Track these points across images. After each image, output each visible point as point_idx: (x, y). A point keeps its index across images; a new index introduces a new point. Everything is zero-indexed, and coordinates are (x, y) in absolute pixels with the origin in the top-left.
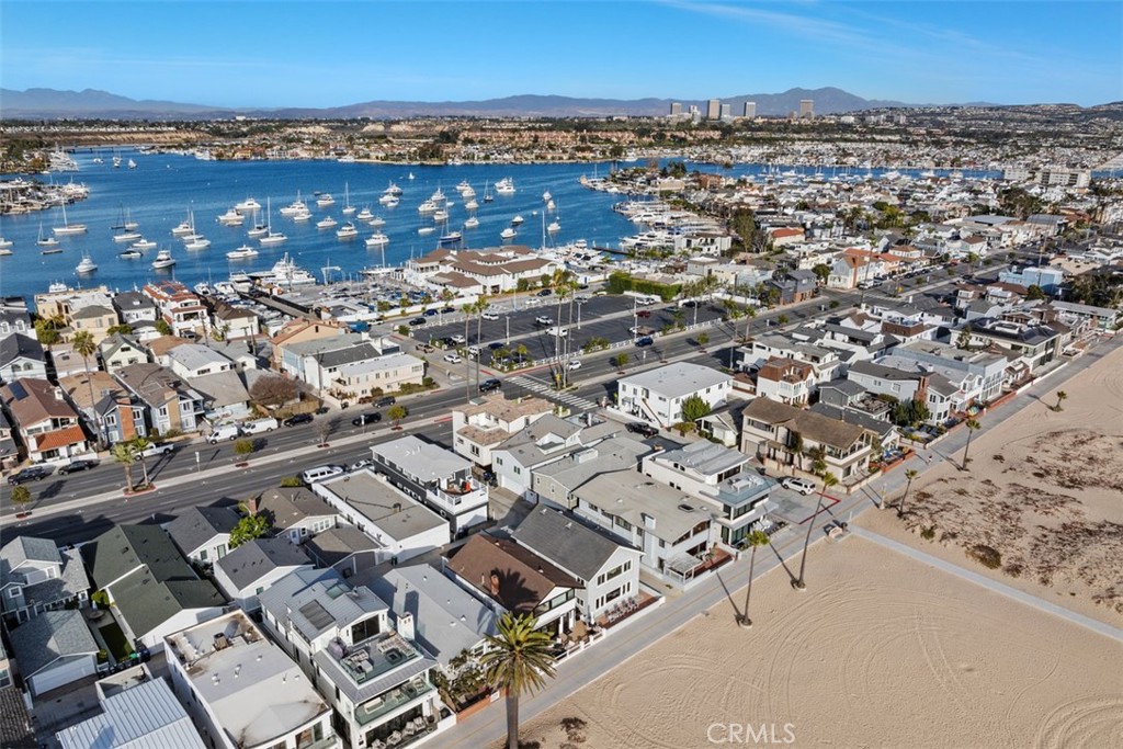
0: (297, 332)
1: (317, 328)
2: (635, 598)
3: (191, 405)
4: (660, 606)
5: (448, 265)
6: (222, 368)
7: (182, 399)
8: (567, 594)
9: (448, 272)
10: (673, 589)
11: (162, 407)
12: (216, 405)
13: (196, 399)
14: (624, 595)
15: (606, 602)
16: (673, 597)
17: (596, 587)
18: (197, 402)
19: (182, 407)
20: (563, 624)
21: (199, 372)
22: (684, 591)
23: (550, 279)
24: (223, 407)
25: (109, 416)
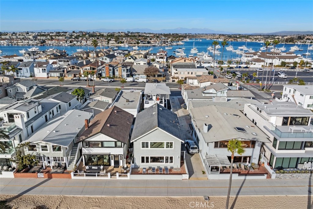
0: (178, 60)
1: (185, 60)
2: (176, 169)
3: (126, 70)
4: (183, 179)
5: (256, 56)
6: (144, 64)
7: (123, 68)
8: (116, 142)
9: (256, 58)
10: (205, 175)
11: (117, 69)
12: (136, 73)
13: (127, 68)
14: (167, 164)
15: (151, 162)
16: (198, 179)
17: (140, 148)
18: (127, 70)
19: (123, 70)
20: (114, 161)
21: (137, 64)
22: (209, 179)
23: (297, 64)
24: (139, 75)
25: (103, 68)
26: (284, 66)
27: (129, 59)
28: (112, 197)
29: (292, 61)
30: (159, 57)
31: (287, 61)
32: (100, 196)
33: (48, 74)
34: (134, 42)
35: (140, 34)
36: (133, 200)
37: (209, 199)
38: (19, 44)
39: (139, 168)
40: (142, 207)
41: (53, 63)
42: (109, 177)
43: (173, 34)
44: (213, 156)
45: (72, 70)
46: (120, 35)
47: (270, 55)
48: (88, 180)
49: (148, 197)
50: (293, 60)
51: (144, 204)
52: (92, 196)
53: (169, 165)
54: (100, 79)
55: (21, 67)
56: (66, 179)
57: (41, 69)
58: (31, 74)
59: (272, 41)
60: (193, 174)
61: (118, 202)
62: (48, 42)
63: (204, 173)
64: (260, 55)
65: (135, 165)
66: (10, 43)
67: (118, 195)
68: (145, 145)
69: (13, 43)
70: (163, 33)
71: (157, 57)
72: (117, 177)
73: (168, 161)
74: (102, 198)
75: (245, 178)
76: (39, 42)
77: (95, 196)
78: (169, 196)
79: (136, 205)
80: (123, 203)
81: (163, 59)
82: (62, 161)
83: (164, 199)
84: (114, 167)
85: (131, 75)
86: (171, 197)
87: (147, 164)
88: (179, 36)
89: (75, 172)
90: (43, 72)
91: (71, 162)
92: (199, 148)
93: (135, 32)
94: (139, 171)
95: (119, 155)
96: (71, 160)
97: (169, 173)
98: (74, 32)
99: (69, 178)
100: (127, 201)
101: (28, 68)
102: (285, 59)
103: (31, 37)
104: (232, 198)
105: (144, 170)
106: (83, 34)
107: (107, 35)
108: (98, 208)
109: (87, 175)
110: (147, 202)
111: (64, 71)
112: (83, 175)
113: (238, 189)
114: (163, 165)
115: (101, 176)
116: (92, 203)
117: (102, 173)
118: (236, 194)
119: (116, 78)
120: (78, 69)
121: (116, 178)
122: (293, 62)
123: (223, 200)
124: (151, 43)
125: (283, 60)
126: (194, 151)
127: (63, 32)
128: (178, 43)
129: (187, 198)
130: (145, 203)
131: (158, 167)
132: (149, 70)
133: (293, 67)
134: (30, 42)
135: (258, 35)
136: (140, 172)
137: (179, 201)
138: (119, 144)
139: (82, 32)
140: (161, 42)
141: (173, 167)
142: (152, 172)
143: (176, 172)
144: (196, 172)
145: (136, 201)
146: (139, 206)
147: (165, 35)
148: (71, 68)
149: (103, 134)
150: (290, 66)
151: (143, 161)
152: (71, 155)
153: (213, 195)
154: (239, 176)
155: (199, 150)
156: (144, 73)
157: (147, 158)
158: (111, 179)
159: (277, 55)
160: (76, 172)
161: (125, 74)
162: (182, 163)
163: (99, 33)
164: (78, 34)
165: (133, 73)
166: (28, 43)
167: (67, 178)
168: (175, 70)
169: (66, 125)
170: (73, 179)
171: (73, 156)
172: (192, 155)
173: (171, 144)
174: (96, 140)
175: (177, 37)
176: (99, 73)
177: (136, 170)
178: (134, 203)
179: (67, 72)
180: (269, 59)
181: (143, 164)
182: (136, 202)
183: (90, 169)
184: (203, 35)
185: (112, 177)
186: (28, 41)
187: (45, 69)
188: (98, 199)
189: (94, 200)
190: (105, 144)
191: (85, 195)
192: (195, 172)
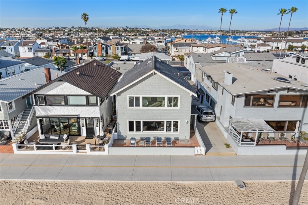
2: (183, 141)
3: (120, 48)
4: (195, 155)
5: (260, 41)
6: (141, 43)
7: (117, 45)
8: (87, 97)
9: (260, 43)
10: (230, 149)
11: (110, 47)
12: (132, 53)
13: (122, 46)
14: (169, 133)
15: (143, 130)
16: (219, 154)
17: (127, 107)
18: (122, 48)
19: (117, 48)
20: (86, 128)
21: (133, 43)
22: (238, 154)
23: (306, 47)
24: (135, 54)
25: (95, 47)
26: (292, 50)
27: (125, 40)
28: (72, 182)
29: (299, 44)
30: (157, 41)
31: (295, 44)
32: (52, 181)
33: (34, 54)
34: (132, 35)
35: (138, 29)
36: (108, 188)
37: (246, 187)
38: (16, 36)
39: (125, 139)
40: (125, 200)
41: (42, 43)
42: (74, 151)
43: (171, 30)
44: (243, 119)
45: (61, 49)
46: (119, 30)
47: (275, 39)
48: (40, 155)
49: (136, 182)
50: (301, 43)
51: (129, 194)
52: (37, 181)
53: (172, 134)
54: (92, 58)
55: (5, 46)
56: (5, 154)
57: (26, 48)
58: (16, 54)
59: (270, 35)
60: (211, 148)
61: (83, 190)
62: (45, 35)
63: (228, 146)
64: (264, 40)
65: (120, 135)
66: (7, 36)
67: (84, 179)
68: (134, 101)
69: (10, 36)
70: (161, 29)
71: (155, 41)
72: (88, 151)
73: (171, 129)
74: (55, 185)
75: (297, 152)
76: (36, 35)
77: (43, 180)
78: (174, 180)
79: (113, 196)
80: (90, 193)
81: (161, 43)
82: (6, 128)
83: (165, 187)
84: (86, 138)
85: (126, 54)
86: (178, 182)
87: (138, 133)
88: (177, 31)
89: (19, 143)
90: (28, 52)
91: (19, 130)
92: (215, 114)
93: (133, 28)
94: (126, 143)
95: (93, 118)
96: (20, 127)
97: (172, 145)
98: (73, 27)
99: (10, 153)
100: (98, 189)
101: (12, 47)
102: (292, 43)
103: (30, 32)
104: (286, 184)
105: (133, 141)
106: (82, 29)
107: (106, 30)
108: (42, 201)
109: (38, 148)
110: (134, 192)
111: (52, 50)
112: (32, 148)
113: (292, 169)
114: (162, 134)
115: (62, 149)
116: (34, 193)
117: (63, 145)
118: (291, 178)
119: (110, 57)
120: (68, 48)
121: (86, 152)
122: (301, 45)
123: (271, 188)
124: (149, 36)
125: (290, 44)
126: (209, 118)
127: (62, 28)
128: (177, 36)
129: (205, 184)
130: (131, 192)
131: (154, 137)
132: (146, 47)
133: (302, 50)
134: (27, 35)
135: (256, 31)
136: (126, 145)
137: (192, 190)
138: (93, 100)
139: (81, 28)
140: (159, 34)
141: (178, 138)
142: (145, 145)
143: (184, 144)
144: (215, 145)
145: (114, 189)
146: (119, 199)
147: (163, 31)
148: (60, 47)
149: (67, 83)
150: (298, 50)
151: (131, 129)
152: (21, 120)
153: (251, 180)
154: (286, 149)
155: (215, 117)
156: (140, 51)
157: (138, 123)
158: (78, 154)
159: (284, 39)
160: (22, 143)
161: (119, 52)
162: (192, 133)
163: (98, 28)
164: (76, 30)
165: (129, 52)
166: (26, 36)
167: (6, 152)
168: (175, 49)
169: (20, 79)
170: (15, 154)
171: (23, 121)
172: (206, 123)
173: (176, 99)
174: (56, 94)
175: (175, 32)
176: (90, 52)
177: (120, 142)
178: (110, 194)
179: (55, 51)
180: (274, 43)
181: (131, 133)
182: (113, 191)
183: (47, 139)
184: (201, 31)
185: (80, 151)
186: (25, 34)
187: (31, 48)
188: (47, 186)
189: (40, 187)
190: (71, 100)
191: (26, 178)
192: (213, 145)
